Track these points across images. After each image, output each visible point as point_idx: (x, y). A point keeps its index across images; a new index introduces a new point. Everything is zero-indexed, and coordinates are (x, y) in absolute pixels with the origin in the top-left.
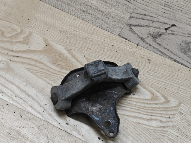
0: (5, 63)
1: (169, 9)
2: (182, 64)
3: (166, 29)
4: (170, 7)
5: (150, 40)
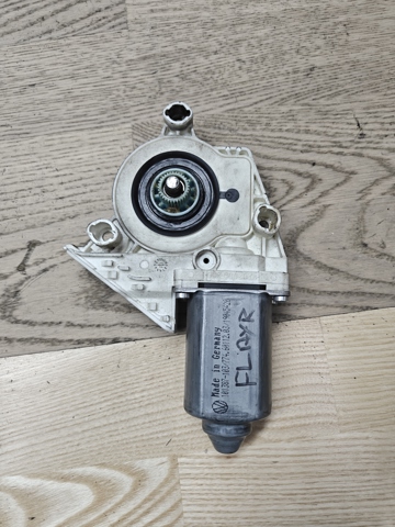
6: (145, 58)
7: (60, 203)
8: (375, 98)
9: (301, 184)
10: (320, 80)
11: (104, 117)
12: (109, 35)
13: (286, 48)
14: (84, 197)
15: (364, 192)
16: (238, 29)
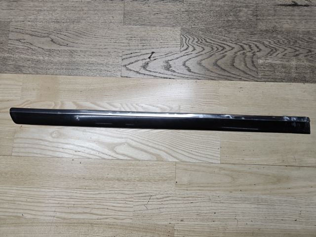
0: (56, 132)
1: (145, 42)
2: (170, 78)
3: (150, 58)
4: (145, 40)
5: (143, 71)
6: (187, 11)
7: (161, 44)
8: (243, 30)
9: (220, 48)
10: (230, 24)
11: (174, 24)
12: (178, 4)
13: (223, 14)
14: (167, 43)
15: (236, 53)
16: (212, 7)
